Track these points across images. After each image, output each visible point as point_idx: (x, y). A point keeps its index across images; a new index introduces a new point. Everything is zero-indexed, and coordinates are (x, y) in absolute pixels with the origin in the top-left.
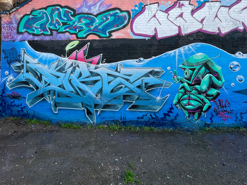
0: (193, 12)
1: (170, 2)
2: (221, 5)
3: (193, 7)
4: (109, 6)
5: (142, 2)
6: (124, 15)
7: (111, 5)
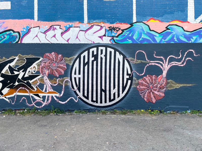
0: (62, 34)
1: (47, 27)
2: (80, 29)
3: (62, 30)
4: (6, 28)
5: (28, 26)
6: (16, 35)
7: (7, 27)
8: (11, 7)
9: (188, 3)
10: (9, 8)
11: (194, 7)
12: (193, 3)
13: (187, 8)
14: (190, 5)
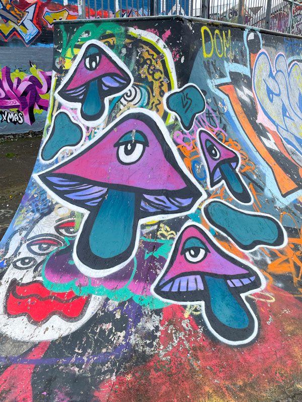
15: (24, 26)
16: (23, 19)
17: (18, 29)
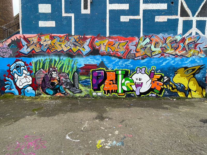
8: (56, 25)
9: (179, 25)
10: (54, 26)
11: (182, 27)
12: (182, 25)
13: (178, 28)
14: (180, 26)
15: (84, 48)
16: (84, 45)
17: (81, 49)
